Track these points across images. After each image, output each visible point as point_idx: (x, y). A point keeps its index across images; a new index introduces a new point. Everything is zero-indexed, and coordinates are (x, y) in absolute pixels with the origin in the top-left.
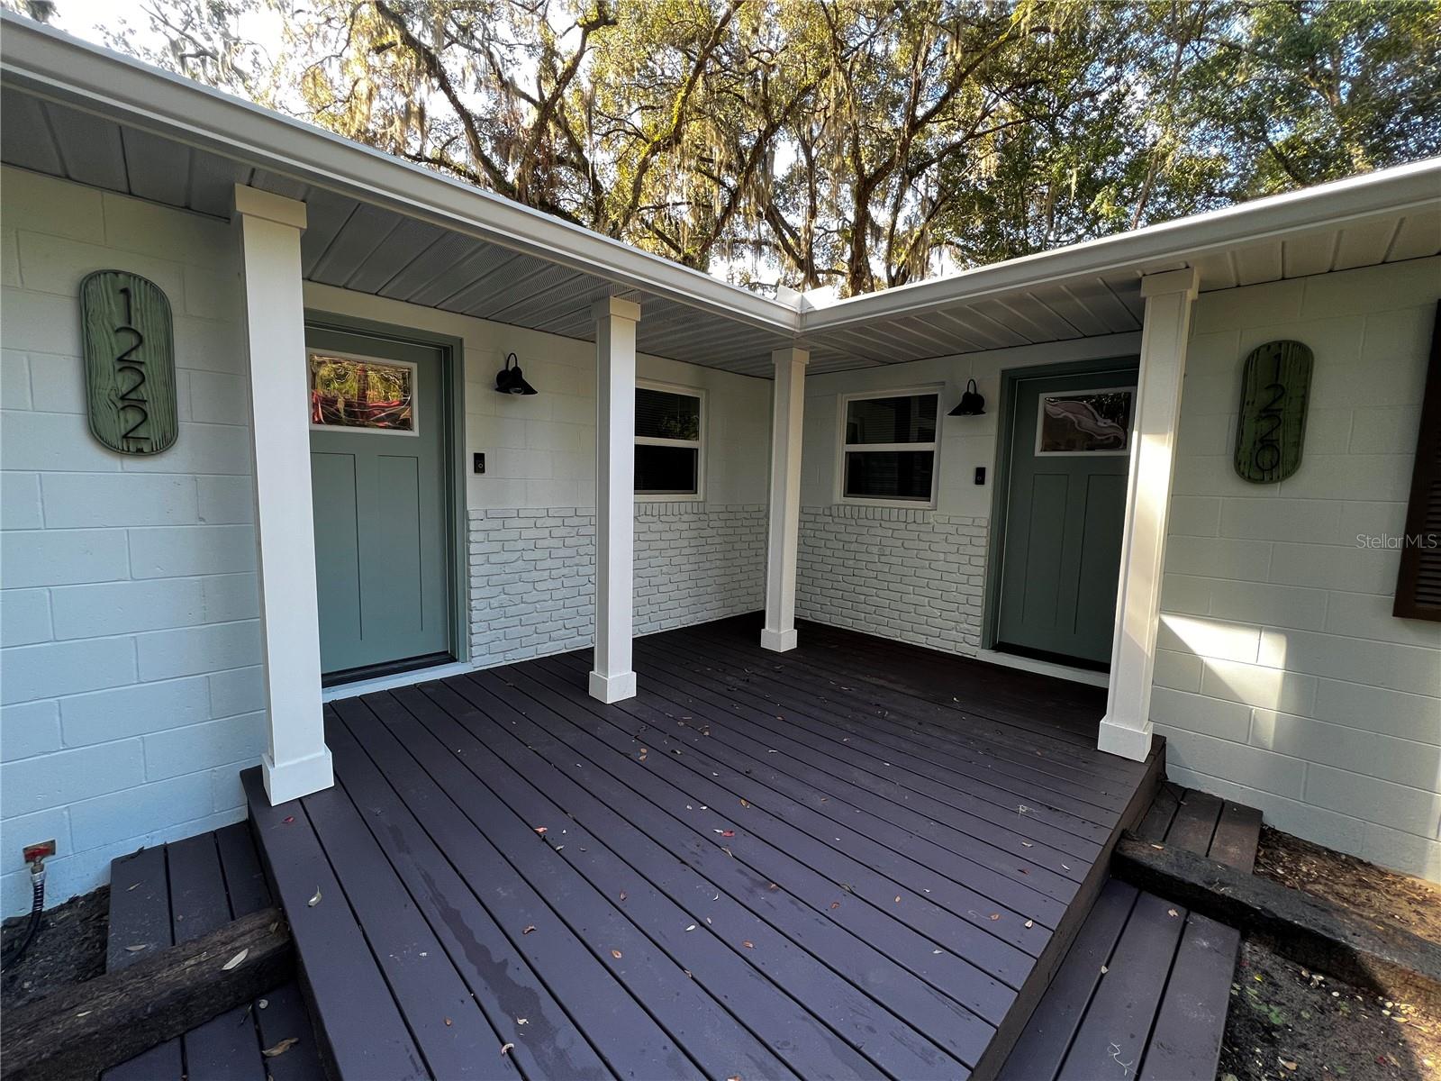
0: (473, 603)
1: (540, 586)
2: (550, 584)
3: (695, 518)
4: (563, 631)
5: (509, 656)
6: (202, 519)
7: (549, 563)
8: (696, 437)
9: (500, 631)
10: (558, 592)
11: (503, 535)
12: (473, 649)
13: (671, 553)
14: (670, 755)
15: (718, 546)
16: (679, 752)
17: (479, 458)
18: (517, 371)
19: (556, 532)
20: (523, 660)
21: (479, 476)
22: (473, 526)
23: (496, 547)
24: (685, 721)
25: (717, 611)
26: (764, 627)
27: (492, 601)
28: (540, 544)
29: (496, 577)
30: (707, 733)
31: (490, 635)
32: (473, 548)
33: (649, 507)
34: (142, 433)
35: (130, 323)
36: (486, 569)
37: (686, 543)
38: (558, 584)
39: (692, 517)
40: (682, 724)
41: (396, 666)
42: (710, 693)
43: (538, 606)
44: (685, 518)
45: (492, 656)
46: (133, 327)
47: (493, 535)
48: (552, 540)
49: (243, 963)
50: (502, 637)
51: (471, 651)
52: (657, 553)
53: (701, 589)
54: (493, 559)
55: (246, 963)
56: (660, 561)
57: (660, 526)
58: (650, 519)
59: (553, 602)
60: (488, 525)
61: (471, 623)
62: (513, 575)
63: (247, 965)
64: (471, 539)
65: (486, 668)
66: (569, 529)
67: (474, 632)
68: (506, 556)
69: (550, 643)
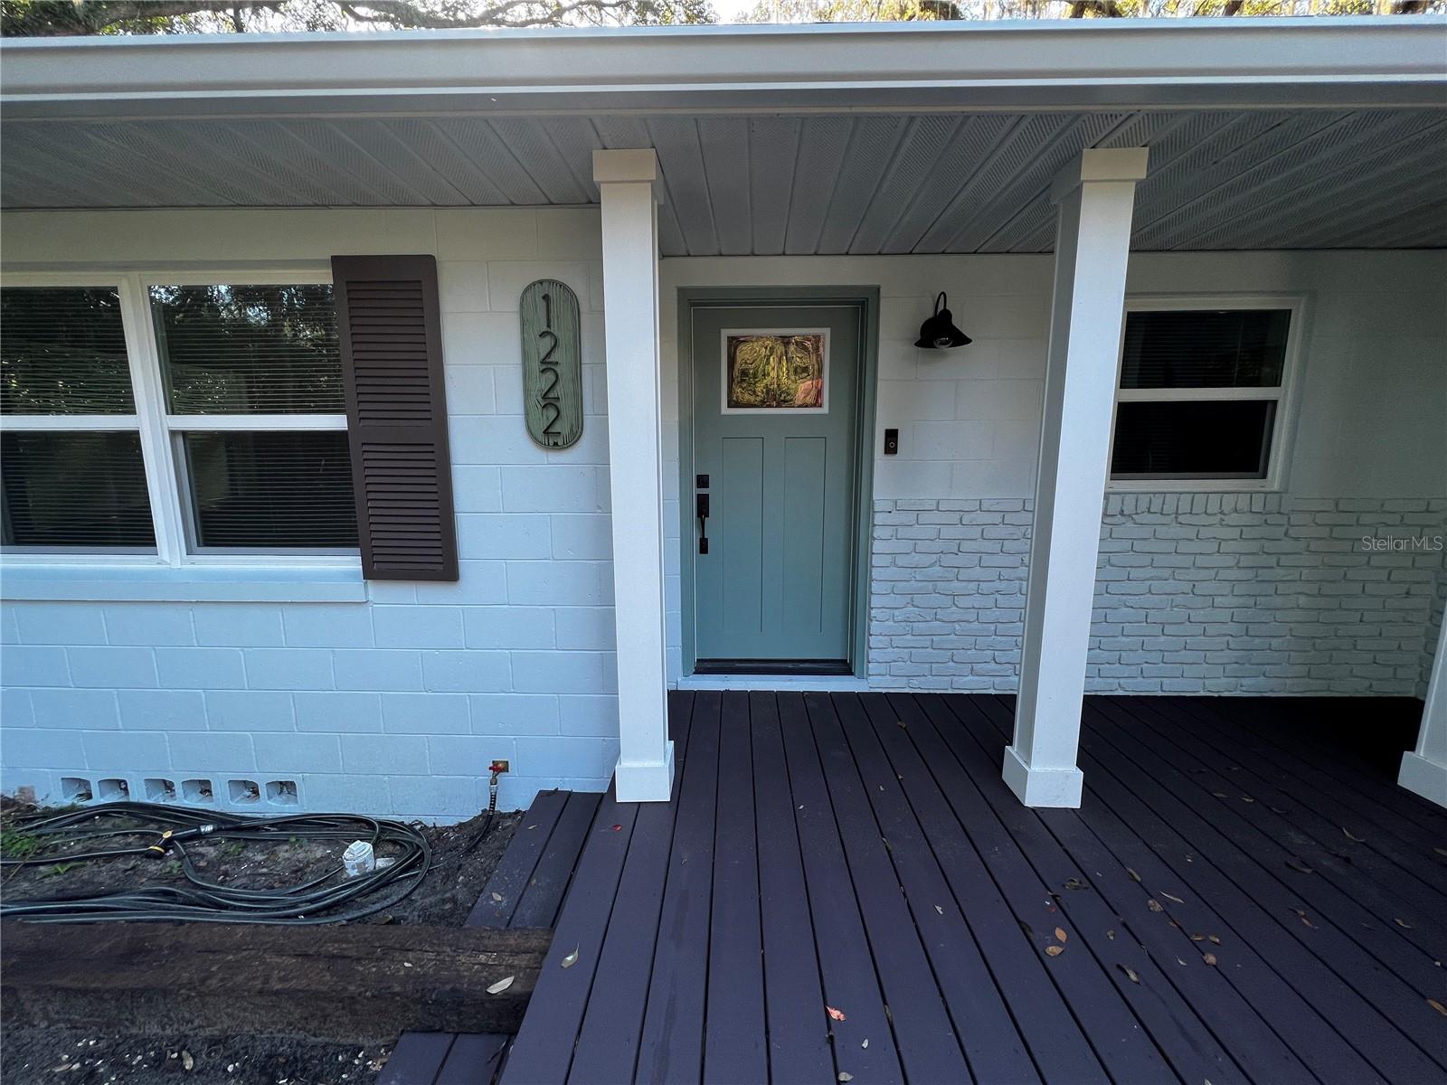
0: (873, 612)
1: (962, 602)
2: (977, 601)
3: (1256, 520)
4: (993, 666)
5: (915, 682)
6: (599, 507)
7: (977, 572)
8: (1275, 382)
9: (906, 650)
10: (988, 612)
11: (916, 532)
12: (870, 665)
13: (1193, 575)
14: (1111, 975)
15: (1305, 571)
16: (1133, 977)
17: (892, 435)
18: (946, 315)
19: (991, 532)
20: (932, 692)
21: (890, 457)
22: (878, 519)
23: (905, 546)
24: (1166, 903)
25: (1288, 681)
26: (1412, 748)
27: (897, 612)
28: (966, 546)
29: (904, 583)
30: (1211, 959)
31: (891, 653)
32: (877, 546)
33: (1159, 500)
34: (556, 428)
35: (549, 326)
36: (892, 572)
37: (1230, 561)
38: (990, 602)
39: (1247, 519)
40: (1158, 907)
41: (790, 666)
42: (1244, 859)
43: (957, 627)
44: (1233, 519)
45: (895, 678)
46: (552, 331)
47: (902, 532)
48: (986, 543)
49: (504, 992)
50: (906, 658)
51: (868, 668)
52: (1167, 573)
53: (1257, 641)
54: (901, 561)
55: (505, 994)
56: (1170, 586)
57: (1176, 531)
58: (1158, 519)
59: (980, 626)
60: (895, 518)
61: (871, 635)
62: (925, 583)
63: (506, 997)
64: (875, 535)
65: (884, 691)
66: (1011, 529)
67: (872, 646)
68: (917, 559)
69: (971, 678)
